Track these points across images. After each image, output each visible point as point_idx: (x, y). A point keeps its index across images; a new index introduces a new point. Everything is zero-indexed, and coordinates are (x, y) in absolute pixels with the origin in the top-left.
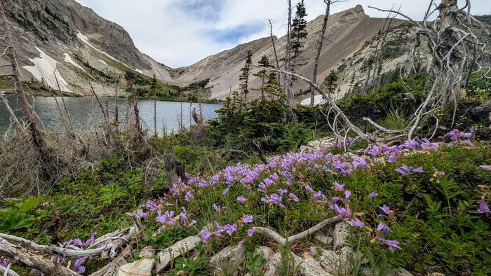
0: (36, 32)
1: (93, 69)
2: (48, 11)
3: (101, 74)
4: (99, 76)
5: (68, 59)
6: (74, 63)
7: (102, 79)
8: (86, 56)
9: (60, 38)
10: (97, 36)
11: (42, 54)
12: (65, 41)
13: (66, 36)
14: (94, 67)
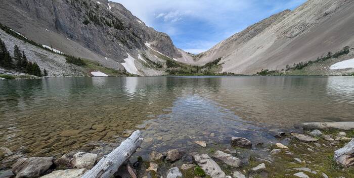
0: (128, 45)
1: (150, 61)
2: (133, 34)
3: (154, 63)
4: (152, 65)
5: (140, 57)
6: (142, 59)
7: (154, 66)
8: (148, 54)
9: (137, 47)
10: (154, 42)
11: (129, 56)
12: (139, 48)
13: (140, 45)
14: (151, 59)
